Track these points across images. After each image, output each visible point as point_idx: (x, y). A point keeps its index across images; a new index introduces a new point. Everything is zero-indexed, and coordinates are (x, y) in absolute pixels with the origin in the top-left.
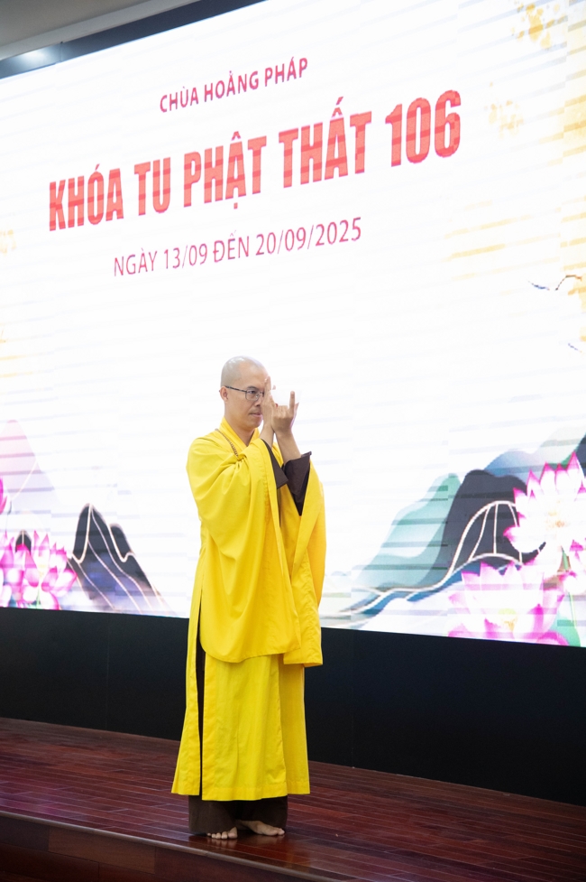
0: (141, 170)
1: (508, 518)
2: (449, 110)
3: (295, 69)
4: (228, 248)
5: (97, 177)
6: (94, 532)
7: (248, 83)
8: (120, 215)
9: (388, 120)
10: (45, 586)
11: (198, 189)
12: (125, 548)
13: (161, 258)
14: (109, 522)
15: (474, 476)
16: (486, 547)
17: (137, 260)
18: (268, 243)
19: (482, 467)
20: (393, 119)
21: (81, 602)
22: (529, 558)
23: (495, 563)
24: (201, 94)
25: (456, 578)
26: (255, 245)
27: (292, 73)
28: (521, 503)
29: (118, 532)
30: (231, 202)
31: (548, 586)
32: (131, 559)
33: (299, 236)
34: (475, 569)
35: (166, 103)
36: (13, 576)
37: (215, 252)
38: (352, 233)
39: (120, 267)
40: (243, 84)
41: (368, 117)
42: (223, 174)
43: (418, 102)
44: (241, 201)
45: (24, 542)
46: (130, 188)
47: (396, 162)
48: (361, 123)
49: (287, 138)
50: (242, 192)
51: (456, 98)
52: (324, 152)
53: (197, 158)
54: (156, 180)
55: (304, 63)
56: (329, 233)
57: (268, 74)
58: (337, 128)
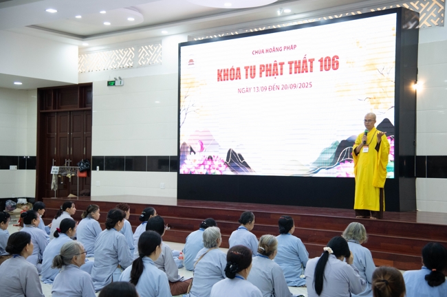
0: (246, 68)
2: (336, 60)
4: (272, 88)
5: (233, 69)
6: (233, 156)
7: (279, 50)
8: (240, 78)
9: (319, 61)
10: (217, 169)
11: (264, 73)
12: (242, 159)
13: (252, 90)
14: (237, 153)
15: (343, 141)
16: (347, 157)
17: (245, 89)
18: (285, 87)
19: (345, 139)
20: (321, 61)
21: (229, 172)
23: (349, 161)
24: (265, 51)
25: (339, 164)
26: (281, 88)
27: (292, 48)
29: (240, 155)
30: (274, 77)
32: (244, 162)
33: (295, 86)
34: (344, 162)
35: (254, 53)
36: (207, 167)
37: (269, 89)
38: (309, 86)
39: (240, 91)
40: (278, 50)
41: (314, 60)
42: (271, 70)
43: (328, 57)
44: (277, 77)
45: (210, 158)
46: (243, 72)
47: (321, 70)
48: (311, 61)
49: (290, 63)
50: (277, 75)
51: (338, 58)
52: (301, 67)
53: (264, 66)
54: (251, 71)
55: (295, 46)
56: (303, 86)
57: (285, 48)
58: (305, 62)
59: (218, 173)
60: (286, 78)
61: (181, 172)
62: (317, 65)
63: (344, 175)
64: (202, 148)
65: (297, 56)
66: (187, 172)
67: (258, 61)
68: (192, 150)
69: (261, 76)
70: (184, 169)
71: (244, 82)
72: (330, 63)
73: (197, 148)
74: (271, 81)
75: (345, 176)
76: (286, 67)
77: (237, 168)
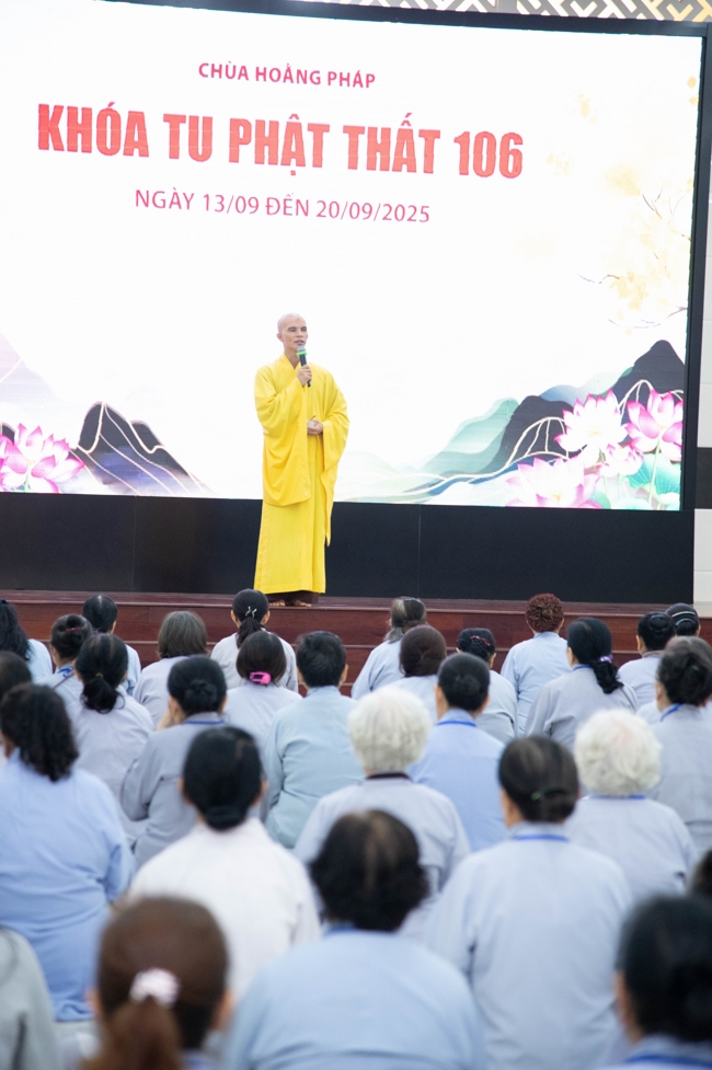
0: (173, 121)
1: (558, 429)
2: (512, 146)
3: (362, 80)
4: (280, 205)
5: (109, 112)
7: (306, 77)
8: (143, 154)
9: (456, 140)
10: (34, 475)
11: (247, 152)
12: (151, 440)
13: (198, 202)
14: (130, 419)
15: (530, 400)
16: (539, 446)
17: (168, 197)
18: (330, 209)
19: (537, 394)
20: (462, 140)
21: (90, 485)
22: (573, 455)
23: (545, 458)
24: (251, 73)
25: (514, 468)
26: (315, 208)
27: (358, 81)
28: (568, 418)
29: (143, 428)
30: (287, 169)
31: (588, 472)
32: (162, 452)
33: (367, 210)
34: (530, 461)
35: (207, 70)
37: (268, 206)
38: (419, 216)
40: (303, 77)
41: (437, 134)
42: (280, 144)
43: (485, 134)
44: (299, 170)
46: (157, 134)
47: (464, 171)
48: (431, 136)
49: (353, 132)
50: (301, 163)
51: (518, 139)
52: (393, 149)
53: (246, 124)
54: (192, 135)
55: (371, 79)
56: (396, 212)
57: (331, 76)
58: (405, 135)
59: (40, 487)
62: (446, 152)
63: (530, 502)
65: (379, 110)
67: (223, 103)
69: (234, 158)
71: (158, 169)
72: (493, 154)
74: (273, 180)
75: (533, 503)
76: (336, 144)
77: (129, 473)
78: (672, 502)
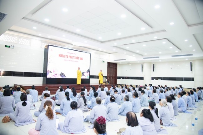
0: (66, 55)
1: (84, 74)
4: (71, 61)
5: (63, 55)
7: (73, 54)
13: (67, 60)
14: (63, 73)
21: (61, 77)
22: (85, 76)
24: (70, 53)
26: (73, 61)
27: (75, 54)
32: (65, 75)
33: (75, 61)
34: (83, 76)
36: (55, 76)
39: (64, 60)
42: (71, 57)
45: (56, 74)
46: (65, 56)
51: (83, 58)
52: (77, 58)
54: (67, 56)
56: (77, 62)
59: (58, 78)
60: (74, 59)
61: (47, 77)
62: (79, 58)
64: (54, 72)
65: (76, 56)
66: (49, 77)
67: (69, 55)
68: (51, 72)
69: (69, 58)
70: (48, 77)
71: (65, 58)
72: (81, 59)
73: (52, 71)
74: (71, 59)
76: (74, 57)
77: (63, 77)
78: (89, 78)
